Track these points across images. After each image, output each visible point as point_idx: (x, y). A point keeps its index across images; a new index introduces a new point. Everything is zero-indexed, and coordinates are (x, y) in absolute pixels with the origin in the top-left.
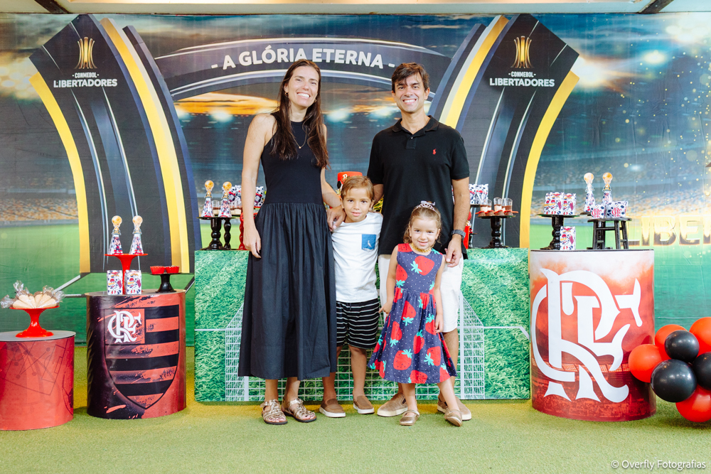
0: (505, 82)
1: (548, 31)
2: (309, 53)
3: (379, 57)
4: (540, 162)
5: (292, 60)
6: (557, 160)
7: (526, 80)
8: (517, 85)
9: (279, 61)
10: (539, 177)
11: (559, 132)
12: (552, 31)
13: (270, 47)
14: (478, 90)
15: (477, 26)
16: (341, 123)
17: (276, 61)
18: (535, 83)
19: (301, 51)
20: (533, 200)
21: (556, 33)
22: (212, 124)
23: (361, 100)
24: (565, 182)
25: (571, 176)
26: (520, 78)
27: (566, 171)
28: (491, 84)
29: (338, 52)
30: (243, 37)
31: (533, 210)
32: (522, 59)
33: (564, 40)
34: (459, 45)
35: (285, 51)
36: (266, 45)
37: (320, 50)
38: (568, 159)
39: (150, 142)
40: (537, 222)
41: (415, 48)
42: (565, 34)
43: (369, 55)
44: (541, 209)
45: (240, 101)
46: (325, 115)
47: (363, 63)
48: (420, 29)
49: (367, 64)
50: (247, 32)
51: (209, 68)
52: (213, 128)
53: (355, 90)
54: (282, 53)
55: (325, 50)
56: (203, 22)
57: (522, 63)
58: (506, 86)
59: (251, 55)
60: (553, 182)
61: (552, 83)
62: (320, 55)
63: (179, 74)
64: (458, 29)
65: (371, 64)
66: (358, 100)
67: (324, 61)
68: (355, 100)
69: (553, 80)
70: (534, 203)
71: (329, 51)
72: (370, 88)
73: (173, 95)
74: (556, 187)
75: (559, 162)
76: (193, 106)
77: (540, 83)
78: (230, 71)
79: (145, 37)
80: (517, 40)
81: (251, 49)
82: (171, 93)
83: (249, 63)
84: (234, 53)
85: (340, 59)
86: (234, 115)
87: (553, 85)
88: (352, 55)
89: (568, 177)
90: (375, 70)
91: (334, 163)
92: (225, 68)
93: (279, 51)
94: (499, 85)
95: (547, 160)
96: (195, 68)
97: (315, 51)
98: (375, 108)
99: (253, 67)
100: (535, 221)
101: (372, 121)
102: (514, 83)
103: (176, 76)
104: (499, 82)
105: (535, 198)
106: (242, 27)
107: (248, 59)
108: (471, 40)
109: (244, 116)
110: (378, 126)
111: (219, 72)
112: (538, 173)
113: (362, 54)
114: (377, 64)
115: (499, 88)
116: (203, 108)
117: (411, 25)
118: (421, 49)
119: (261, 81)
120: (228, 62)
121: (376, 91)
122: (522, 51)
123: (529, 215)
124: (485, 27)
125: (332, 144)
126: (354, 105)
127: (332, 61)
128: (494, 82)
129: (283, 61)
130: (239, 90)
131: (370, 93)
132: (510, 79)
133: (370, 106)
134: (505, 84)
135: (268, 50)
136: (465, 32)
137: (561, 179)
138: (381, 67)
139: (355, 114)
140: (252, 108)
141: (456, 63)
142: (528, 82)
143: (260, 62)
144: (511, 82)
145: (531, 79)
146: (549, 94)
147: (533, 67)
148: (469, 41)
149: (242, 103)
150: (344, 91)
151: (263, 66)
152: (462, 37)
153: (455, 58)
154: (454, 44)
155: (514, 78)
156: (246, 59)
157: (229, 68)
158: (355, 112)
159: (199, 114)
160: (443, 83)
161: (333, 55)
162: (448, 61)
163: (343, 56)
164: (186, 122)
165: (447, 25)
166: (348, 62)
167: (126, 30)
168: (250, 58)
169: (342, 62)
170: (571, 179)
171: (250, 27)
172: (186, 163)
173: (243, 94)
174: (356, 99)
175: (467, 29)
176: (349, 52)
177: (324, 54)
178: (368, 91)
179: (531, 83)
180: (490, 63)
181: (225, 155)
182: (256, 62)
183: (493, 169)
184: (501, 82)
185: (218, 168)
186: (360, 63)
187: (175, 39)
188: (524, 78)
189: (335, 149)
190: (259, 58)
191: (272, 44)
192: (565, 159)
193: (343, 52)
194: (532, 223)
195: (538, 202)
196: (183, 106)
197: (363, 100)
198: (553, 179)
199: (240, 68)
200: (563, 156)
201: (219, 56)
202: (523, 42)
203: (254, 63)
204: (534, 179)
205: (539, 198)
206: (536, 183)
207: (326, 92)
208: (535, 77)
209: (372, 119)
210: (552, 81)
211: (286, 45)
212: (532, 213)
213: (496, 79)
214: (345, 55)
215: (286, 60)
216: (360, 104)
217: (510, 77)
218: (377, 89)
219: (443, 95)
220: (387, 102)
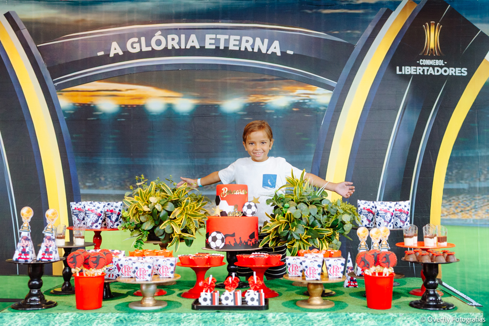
0: (413, 70)
1: (460, 16)
2: (201, 40)
3: (276, 44)
4: (451, 157)
5: (183, 47)
6: (470, 155)
7: (436, 69)
8: (426, 73)
9: (170, 47)
10: (450, 173)
11: (472, 125)
12: (464, 16)
13: (159, 33)
14: (384, 79)
15: (383, 10)
16: (235, 114)
17: (166, 48)
18: (445, 71)
19: (193, 37)
20: (443, 198)
21: (469, 18)
22: (97, 115)
23: (257, 90)
24: (479, 179)
25: (485, 172)
26: (429, 66)
27: (480, 167)
28: (398, 72)
29: (233, 38)
30: (131, 23)
31: (445, 209)
32: (432, 46)
33: (478, 25)
34: (363, 31)
35: (176, 37)
36: (156, 31)
37: (213, 36)
38: (483, 154)
39: (31, 134)
40: (449, 222)
41: (315, 34)
42: (479, 19)
43: (266, 41)
44: (452, 209)
45: (127, 90)
46: (218, 105)
47: (259, 49)
48: (320, 13)
49: (264, 51)
50: (135, 17)
51: (95, 55)
52: (98, 120)
53: (251, 78)
54: (173, 39)
55: (218, 36)
56: (89, 7)
57: (432, 50)
58: (414, 75)
59: (139, 41)
60: (466, 179)
61: (464, 72)
62: (213, 41)
63: (62, 61)
64: (363, 14)
65: (267, 50)
66: (254, 89)
67: (217, 48)
68: (251, 90)
69: (466, 69)
70: (445, 202)
71: (222, 38)
72: (266, 77)
73: (56, 84)
74: (469, 184)
75: (473, 157)
76: (77, 96)
77: (451, 71)
78: (117, 58)
79: (28, 23)
80: (426, 26)
81: (139, 35)
82: (54, 82)
83: (137, 50)
84: (122, 39)
85: (234, 45)
86: (120, 105)
87: (466, 74)
88: (247, 41)
89: (482, 173)
90: (272, 57)
91: (227, 157)
92: (112, 55)
93: (170, 37)
94: (407, 73)
95: (460, 155)
96: (80, 55)
97: (208, 37)
98: (272, 98)
99: (141, 55)
100: (446, 222)
101: (268, 111)
102: (423, 71)
103: (59, 65)
104: (406, 70)
105: (446, 196)
106: (130, 12)
107: (137, 45)
108: (377, 25)
109: (132, 106)
110: (275, 117)
111: (106, 59)
112: (449, 169)
113: (258, 40)
114: (274, 51)
115: (406, 77)
116: (88, 98)
117: (311, 10)
118: (322, 35)
119: (149, 69)
120: (115, 49)
121: (273, 80)
122: (432, 37)
123: (440, 214)
124: (392, 12)
125: (225, 137)
126: (249, 94)
127: (226, 48)
128: (401, 70)
129: (173, 47)
130: (126, 79)
131: (267, 82)
132: (418, 68)
133: (266, 95)
134: (413, 73)
135: (158, 36)
136: (369, 17)
137: (474, 176)
138: (279, 54)
139: (250, 104)
140: (140, 98)
141: (360, 50)
142: (438, 71)
143: (149, 49)
144: (419, 70)
145: (441, 67)
146: (461, 83)
147: (443, 55)
148: (374, 26)
149: (129, 92)
150: (239, 80)
151: (153, 54)
152: (366, 22)
153: (359, 45)
154: (358, 29)
155: (423, 66)
156: (135, 45)
157: (116, 55)
158: (251, 102)
159: (84, 104)
160: (346, 71)
161: (227, 41)
162: (351, 47)
163: (237, 43)
164: (69, 113)
165: (351, 9)
166: (243, 49)
167: (8, 16)
168: (138, 44)
169: (237, 48)
170: (486, 176)
171: (139, 12)
172: (69, 156)
173: (130, 82)
174: (252, 88)
175: (372, 14)
176: (244, 39)
177: (217, 40)
178: (264, 80)
179: (442, 71)
180: (397, 49)
181: (110, 148)
182: (145, 49)
183: (400, 164)
184: (408, 70)
185: (102, 162)
186: (256, 50)
187: (60, 25)
188: (433, 67)
189: (228, 142)
190: (148, 44)
191: (162, 30)
192: (479, 154)
193: (238, 38)
194: (442, 224)
195: (450, 201)
196: (66, 96)
197: (259, 89)
198: (466, 175)
199: (127, 56)
200: (477, 150)
201: (106, 43)
202: (433, 28)
203: (143, 50)
204: (444, 176)
205: (450, 196)
206: (447, 180)
207: (220, 81)
208: (446, 66)
209: (269, 110)
210: (464, 70)
211: (177, 31)
212: (442, 213)
213: (403, 67)
214: (240, 41)
215: (177, 47)
216: (256, 94)
217: (419, 65)
218: (275, 77)
219: (345, 84)
220: (286, 92)
